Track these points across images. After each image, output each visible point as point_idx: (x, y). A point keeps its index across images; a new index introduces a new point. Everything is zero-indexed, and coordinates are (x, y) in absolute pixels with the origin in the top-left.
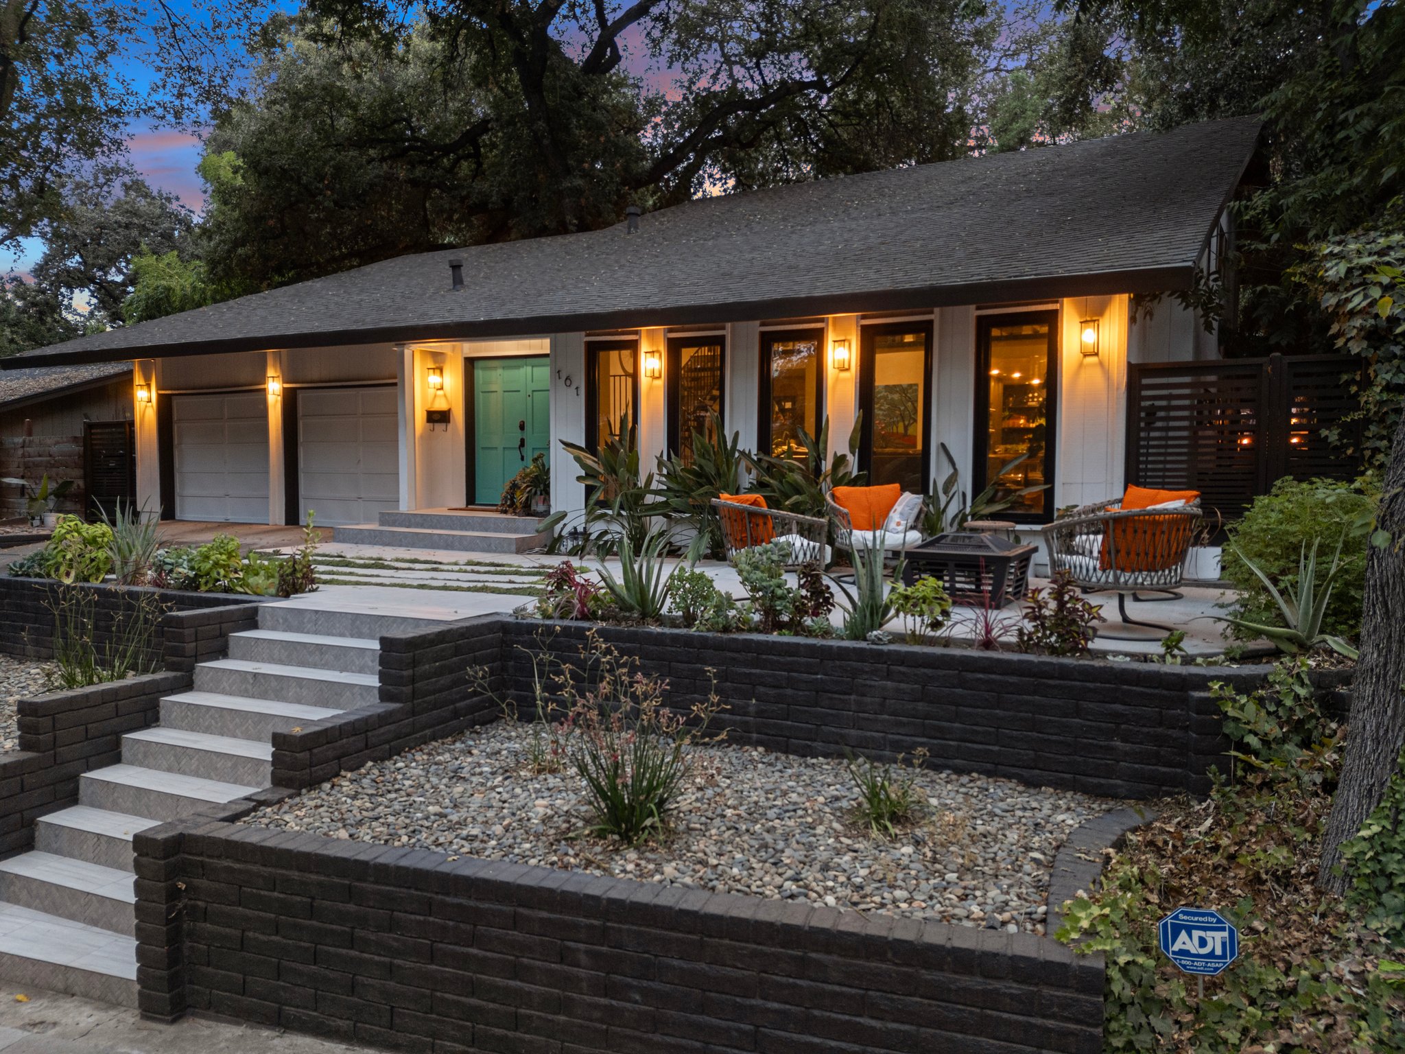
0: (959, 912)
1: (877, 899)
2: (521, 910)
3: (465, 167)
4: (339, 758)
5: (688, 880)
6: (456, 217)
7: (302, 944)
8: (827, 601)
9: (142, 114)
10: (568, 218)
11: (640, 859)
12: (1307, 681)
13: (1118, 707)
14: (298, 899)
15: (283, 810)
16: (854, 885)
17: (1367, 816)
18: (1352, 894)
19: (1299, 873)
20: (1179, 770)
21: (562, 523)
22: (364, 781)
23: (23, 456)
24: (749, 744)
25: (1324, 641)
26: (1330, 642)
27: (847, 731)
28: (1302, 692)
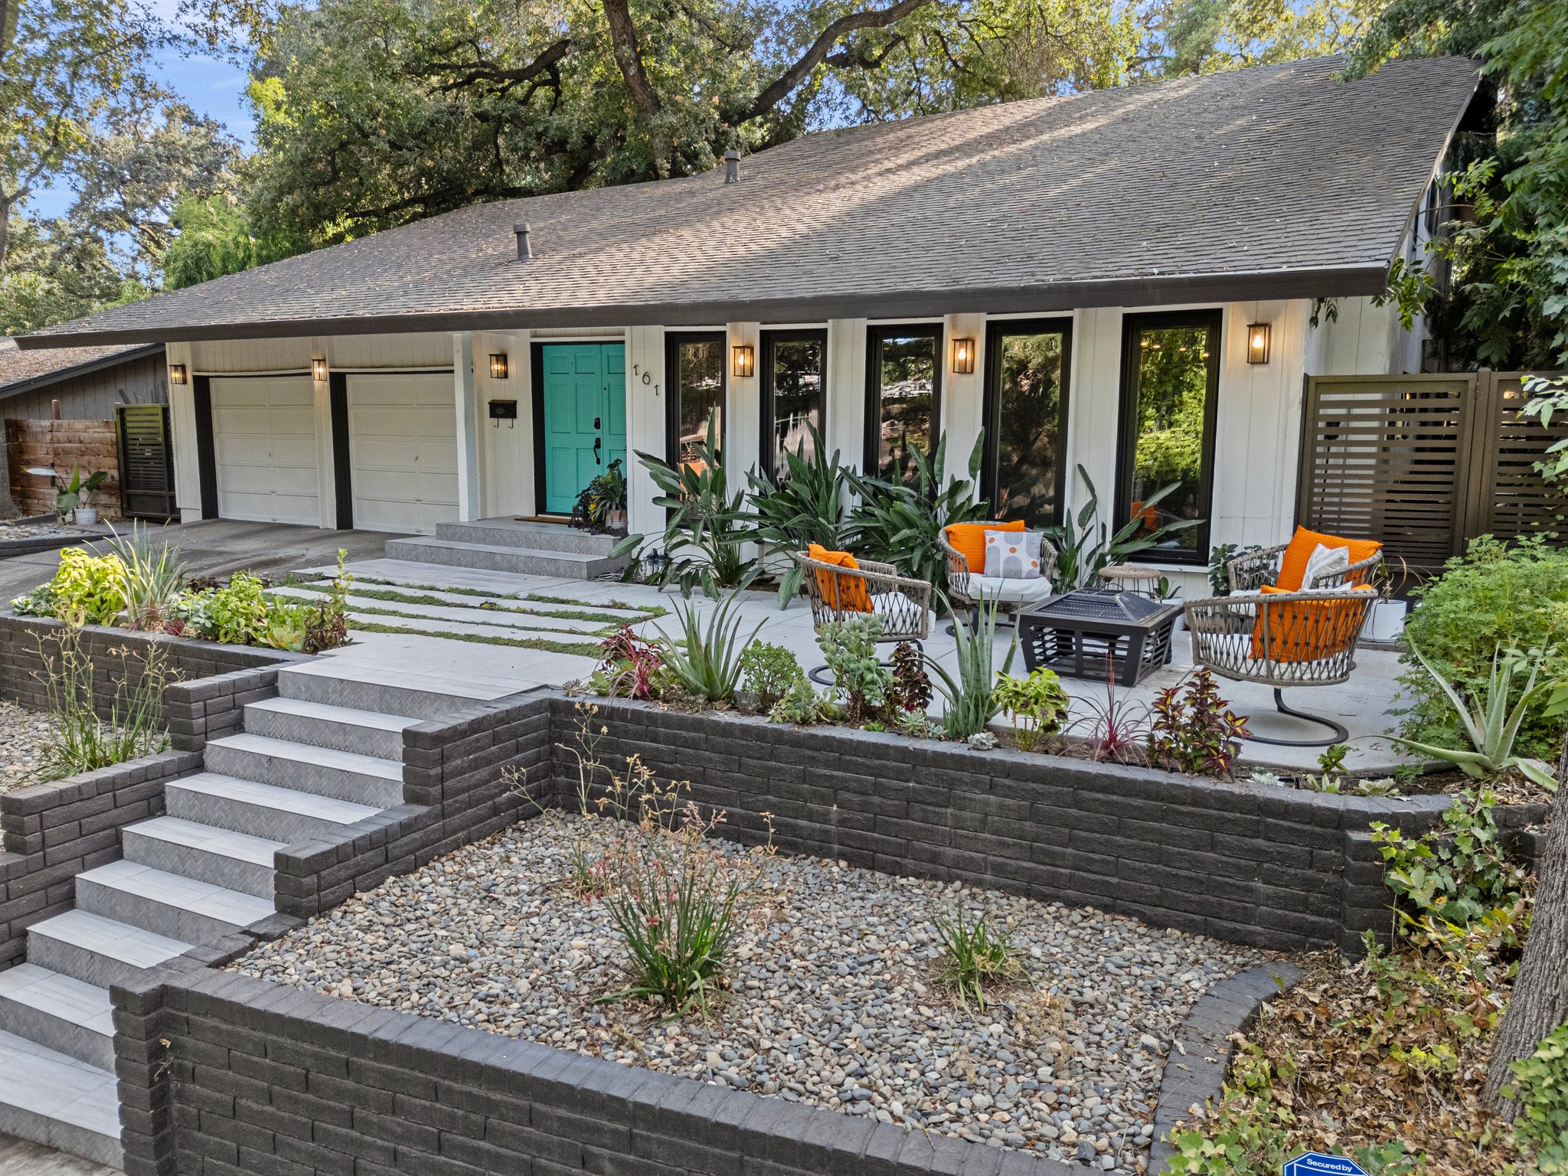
0: (1050, 1131)
1: (953, 1107)
2: (537, 1105)
3: (542, 94)
4: (353, 877)
5: (732, 1072)
6: (533, 154)
7: (299, 1118)
8: (923, 691)
9: (166, 44)
10: (659, 161)
11: (683, 1034)
12: (1490, 820)
13: (1260, 843)
14: (292, 1069)
15: (284, 947)
16: (926, 1085)
17: (1549, 1034)
18: (1524, 1124)
19: (1462, 1079)
20: (1330, 921)
21: (638, 548)
22: (383, 904)
23: (52, 441)
24: (828, 854)
25: (1515, 766)
26: (1522, 768)
27: (942, 849)
28: (1484, 836)
